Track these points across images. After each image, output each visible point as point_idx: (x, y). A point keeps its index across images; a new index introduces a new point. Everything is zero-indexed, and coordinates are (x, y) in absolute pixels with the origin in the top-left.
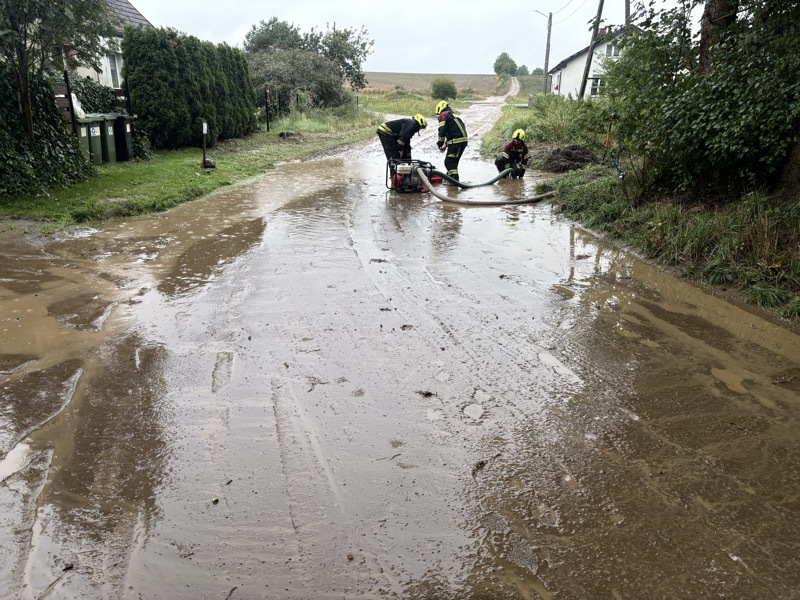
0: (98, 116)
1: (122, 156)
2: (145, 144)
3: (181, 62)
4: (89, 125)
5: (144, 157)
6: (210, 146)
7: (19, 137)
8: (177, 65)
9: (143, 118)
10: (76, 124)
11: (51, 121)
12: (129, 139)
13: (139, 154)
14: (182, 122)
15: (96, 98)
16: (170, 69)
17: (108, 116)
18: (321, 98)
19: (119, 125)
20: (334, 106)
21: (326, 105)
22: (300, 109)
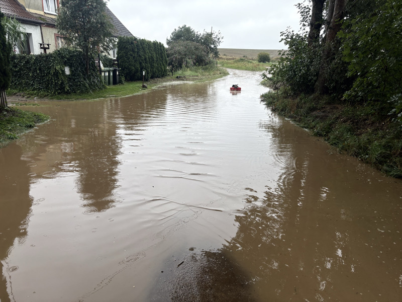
0: (107, 69)
1: (115, 83)
2: (123, 79)
3: (138, 49)
4: (105, 72)
5: (122, 83)
6: (147, 80)
7: (84, 75)
8: (136, 50)
9: (123, 69)
10: (101, 71)
11: (94, 70)
12: (117, 77)
13: (121, 82)
14: (137, 71)
15: (108, 63)
16: (134, 51)
17: (111, 69)
18: (197, 62)
19: (114, 72)
20: (203, 66)
21: (199, 65)
22: (188, 67)
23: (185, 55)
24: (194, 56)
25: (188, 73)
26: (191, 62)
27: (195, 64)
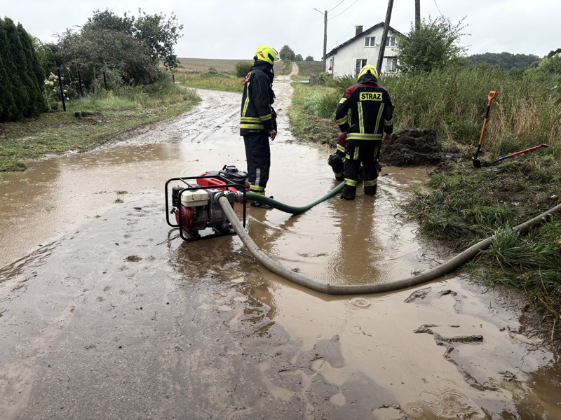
18: (132, 76)
20: (145, 84)
21: (137, 83)
22: (108, 87)
23: (101, 59)
24: (122, 63)
25: (110, 101)
26: (115, 75)
27: (126, 81)
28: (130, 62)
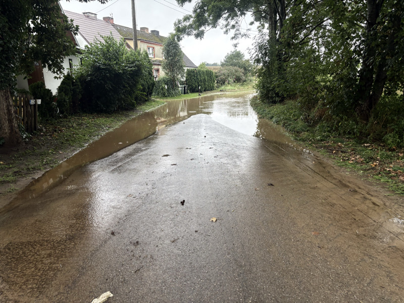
0: (181, 86)
1: (184, 93)
2: (189, 91)
3: (197, 75)
6: (201, 92)
7: (173, 89)
9: (189, 86)
10: (178, 87)
11: (176, 86)
12: (186, 90)
13: (187, 93)
14: (196, 87)
15: (182, 83)
16: (194, 76)
17: (183, 86)
18: (236, 80)
19: (185, 87)
20: (240, 83)
21: (238, 82)
22: (229, 84)
23: (228, 76)
24: (234, 77)
25: (229, 87)
26: (231, 80)
27: (234, 82)
28: (236, 76)
